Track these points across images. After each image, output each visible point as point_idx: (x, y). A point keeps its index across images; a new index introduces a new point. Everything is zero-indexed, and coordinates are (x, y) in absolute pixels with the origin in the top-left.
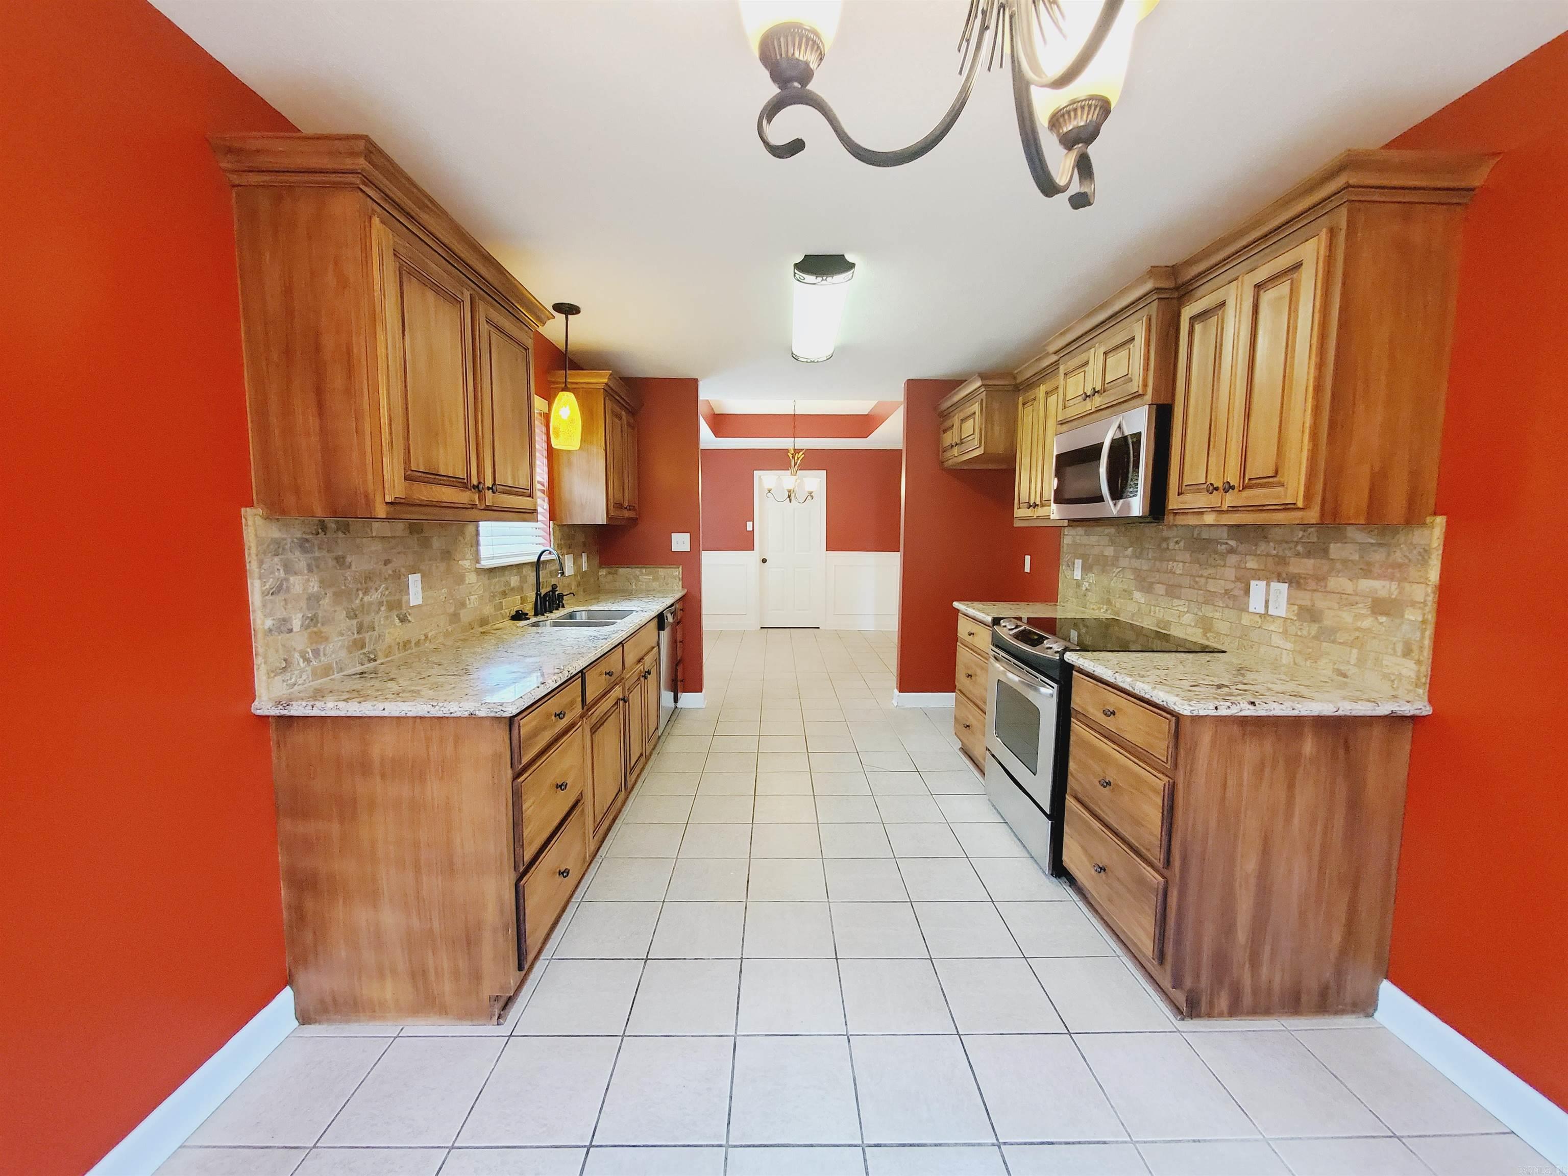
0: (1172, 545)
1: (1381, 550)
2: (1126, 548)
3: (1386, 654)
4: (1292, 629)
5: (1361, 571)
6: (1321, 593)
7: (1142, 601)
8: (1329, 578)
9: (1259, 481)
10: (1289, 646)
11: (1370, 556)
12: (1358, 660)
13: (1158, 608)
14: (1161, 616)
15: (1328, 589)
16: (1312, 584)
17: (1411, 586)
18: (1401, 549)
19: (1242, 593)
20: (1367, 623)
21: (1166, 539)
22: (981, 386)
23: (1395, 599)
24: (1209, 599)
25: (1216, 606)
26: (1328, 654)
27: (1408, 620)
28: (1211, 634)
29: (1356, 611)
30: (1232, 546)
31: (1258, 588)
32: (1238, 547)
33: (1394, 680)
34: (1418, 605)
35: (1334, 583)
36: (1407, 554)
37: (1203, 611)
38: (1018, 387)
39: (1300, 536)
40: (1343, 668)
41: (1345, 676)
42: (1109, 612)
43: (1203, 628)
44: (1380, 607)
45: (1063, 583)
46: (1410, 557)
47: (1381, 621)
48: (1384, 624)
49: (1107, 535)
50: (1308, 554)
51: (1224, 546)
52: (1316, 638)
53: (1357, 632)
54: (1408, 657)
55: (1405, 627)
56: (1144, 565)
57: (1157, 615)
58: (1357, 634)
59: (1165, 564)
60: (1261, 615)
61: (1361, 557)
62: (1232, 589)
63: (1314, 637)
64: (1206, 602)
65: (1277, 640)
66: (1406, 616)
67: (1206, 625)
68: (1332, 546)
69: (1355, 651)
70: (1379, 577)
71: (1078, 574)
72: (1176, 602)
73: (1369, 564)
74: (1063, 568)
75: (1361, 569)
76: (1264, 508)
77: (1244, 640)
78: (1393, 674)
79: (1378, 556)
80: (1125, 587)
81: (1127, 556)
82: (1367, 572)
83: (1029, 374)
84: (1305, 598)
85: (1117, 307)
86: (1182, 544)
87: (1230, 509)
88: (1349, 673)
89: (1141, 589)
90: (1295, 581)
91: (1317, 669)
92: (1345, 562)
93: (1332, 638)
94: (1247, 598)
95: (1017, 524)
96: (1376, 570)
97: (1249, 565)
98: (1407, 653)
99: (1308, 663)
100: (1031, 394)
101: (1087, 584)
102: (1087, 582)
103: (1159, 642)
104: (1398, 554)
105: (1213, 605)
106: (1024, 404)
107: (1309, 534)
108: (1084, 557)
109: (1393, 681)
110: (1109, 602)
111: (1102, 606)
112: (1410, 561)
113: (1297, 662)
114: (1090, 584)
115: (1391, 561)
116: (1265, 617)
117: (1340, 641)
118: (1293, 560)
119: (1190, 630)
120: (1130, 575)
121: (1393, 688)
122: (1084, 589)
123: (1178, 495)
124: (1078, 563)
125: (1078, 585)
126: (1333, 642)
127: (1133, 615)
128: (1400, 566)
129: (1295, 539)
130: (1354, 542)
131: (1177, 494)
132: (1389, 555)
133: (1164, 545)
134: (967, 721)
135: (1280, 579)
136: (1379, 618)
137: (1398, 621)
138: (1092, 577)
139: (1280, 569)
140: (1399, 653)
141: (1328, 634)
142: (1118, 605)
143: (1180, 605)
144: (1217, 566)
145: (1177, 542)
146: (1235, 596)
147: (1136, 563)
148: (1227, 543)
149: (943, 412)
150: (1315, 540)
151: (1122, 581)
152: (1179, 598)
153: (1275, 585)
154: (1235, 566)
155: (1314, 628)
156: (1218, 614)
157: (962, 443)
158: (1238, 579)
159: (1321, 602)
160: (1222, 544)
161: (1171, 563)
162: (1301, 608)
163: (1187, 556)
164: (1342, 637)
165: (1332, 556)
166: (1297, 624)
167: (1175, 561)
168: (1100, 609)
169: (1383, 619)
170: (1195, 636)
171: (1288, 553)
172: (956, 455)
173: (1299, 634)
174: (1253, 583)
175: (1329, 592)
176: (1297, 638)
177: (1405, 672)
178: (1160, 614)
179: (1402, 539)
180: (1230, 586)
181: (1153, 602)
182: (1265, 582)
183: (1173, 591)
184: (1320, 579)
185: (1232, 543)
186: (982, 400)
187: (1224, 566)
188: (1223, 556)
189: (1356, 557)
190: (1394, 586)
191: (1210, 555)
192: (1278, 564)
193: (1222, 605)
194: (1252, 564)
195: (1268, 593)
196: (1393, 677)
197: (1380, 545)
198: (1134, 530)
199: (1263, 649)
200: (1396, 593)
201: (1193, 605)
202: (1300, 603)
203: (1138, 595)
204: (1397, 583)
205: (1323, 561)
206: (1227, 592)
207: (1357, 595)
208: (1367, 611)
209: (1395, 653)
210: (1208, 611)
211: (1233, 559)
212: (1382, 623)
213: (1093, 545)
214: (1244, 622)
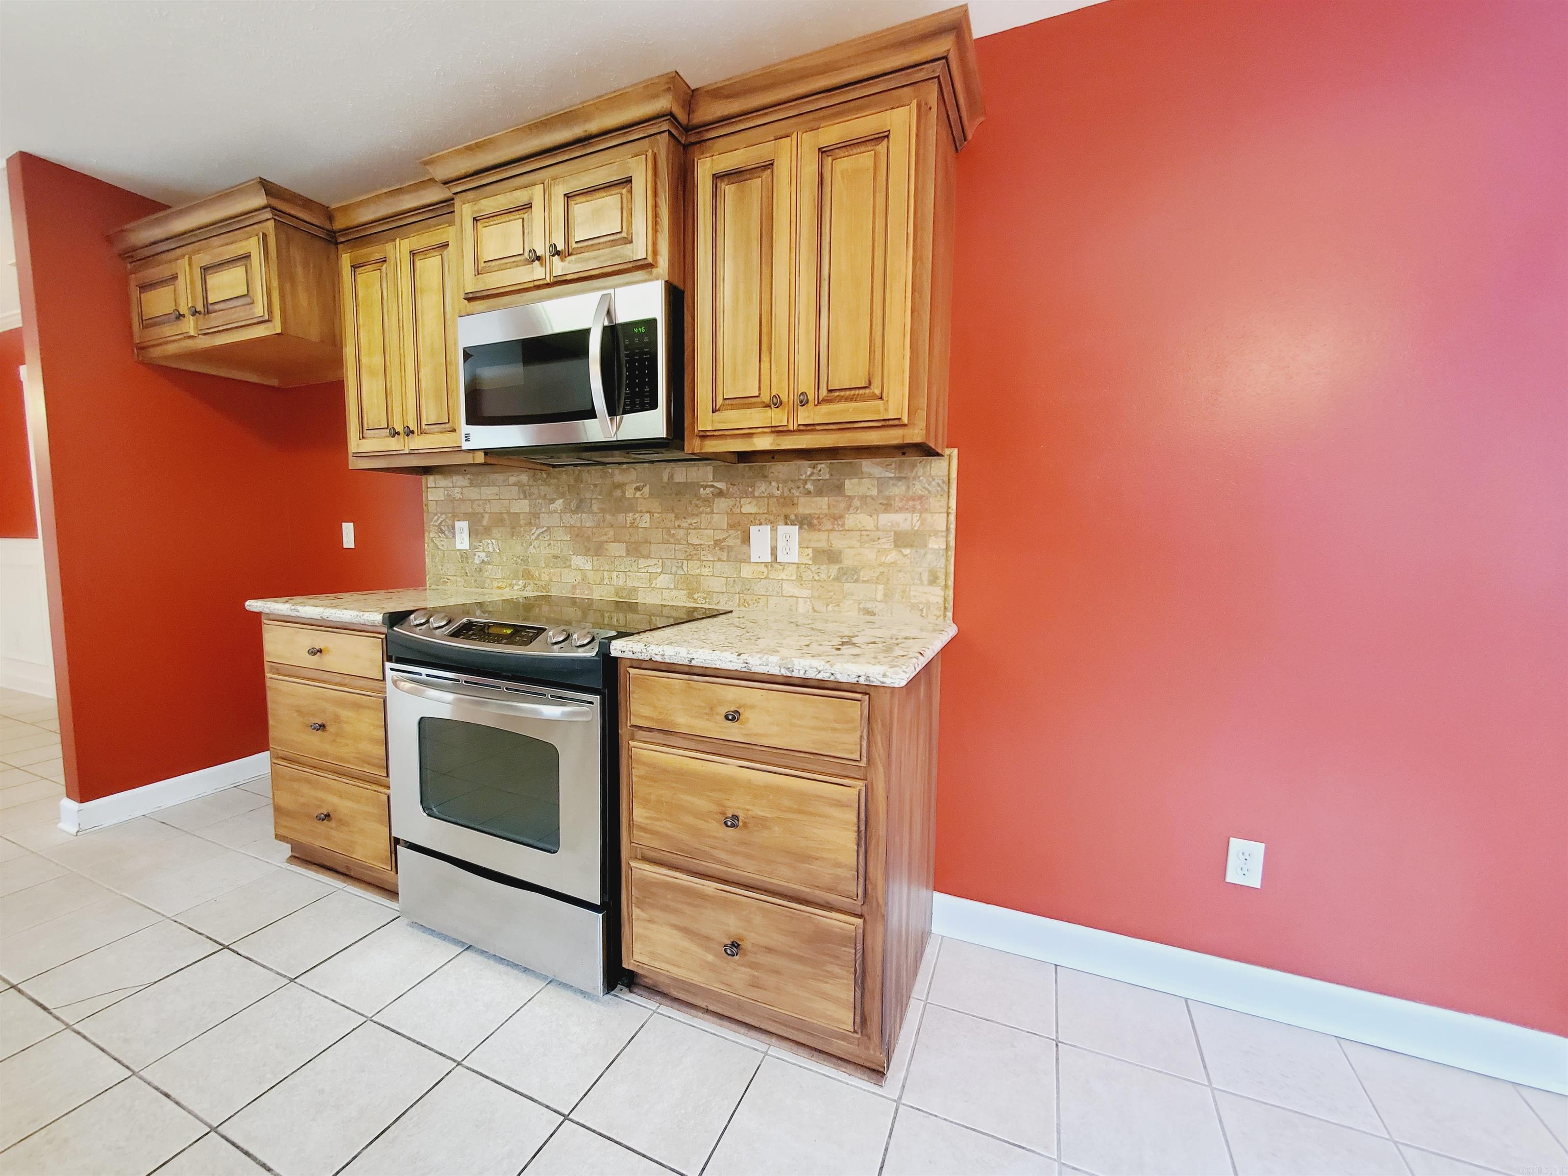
0: (629, 493)
1: (900, 483)
2: (553, 501)
3: (914, 584)
4: (807, 575)
5: (881, 506)
6: (838, 532)
7: (589, 567)
8: (847, 516)
9: (842, 393)
10: (806, 593)
11: (891, 490)
12: (885, 595)
13: (615, 573)
14: (621, 583)
15: (847, 527)
16: (828, 525)
17: (932, 516)
18: (920, 481)
19: (739, 541)
20: (892, 556)
21: (620, 486)
22: (264, 208)
23: (917, 530)
24: (693, 553)
25: (703, 561)
26: (852, 594)
27: (932, 549)
28: (699, 595)
29: (879, 546)
30: (720, 489)
31: (760, 536)
32: (728, 489)
33: (923, 608)
34: (940, 534)
35: (851, 520)
36: (926, 485)
37: (685, 569)
38: (335, 238)
39: (809, 473)
40: (869, 605)
41: (873, 614)
42: (529, 588)
43: (686, 590)
44: (902, 540)
45: (433, 556)
46: (930, 489)
47: (905, 553)
48: (909, 556)
49: (514, 485)
50: (820, 493)
51: (708, 490)
52: (837, 579)
53: (882, 568)
54: (934, 585)
55: (929, 557)
56: (587, 520)
57: (614, 582)
58: (881, 569)
59: (621, 517)
60: (766, 564)
61: (880, 492)
62: (725, 539)
63: (834, 579)
64: (690, 557)
65: (789, 589)
66: (930, 546)
67: (691, 585)
68: (847, 482)
69: (881, 587)
70: (901, 510)
71: (462, 541)
72: (642, 562)
73: (888, 498)
74: (431, 535)
75: (880, 504)
76: (856, 425)
77: (745, 594)
78: (922, 603)
79: (898, 490)
80: (556, 552)
81: (555, 512)
82: (888, 506)
83: (366, 215)
84: (820, 539)
85: (593, 127)
86: (646, 490)
87: (802, 428)
88: (876, 611)
89: (586, 552)
90: (806, 523)
91: (840, 612)
92: (863, 498)
93: (855, 577)
94: (745, 547)
95: (355, 464)
96: (898, 504)
97: (745, 510)
98: (933, 581)
99: (830, 608)
100: (373, 252)
101: (483, 555)
102: (484, 551)
103: (621, 616)
104: (918, 486)
105: (699, 560)
106: (354, 267)
107: (820, 470)
108: (474, 519)
109: (922, 610)
110: (528, 575)
111: (514, 581)
112: (929, 492)
113: (816, 609)
114: (488, 554)
115: (911, 493)
116: (772, 566)
117: (864, 579)
118: (802, 500)
119: (666, 594)
120: (562, 536)
121: (923, 616)
122: (477, 561)
123: (713, 412)
124: (462, 526)
125: (465, 556)
126: (856, 581)
127: (574, 587)
128: (921, 498)
129: (803, 477)
130: (870, 476)
131: (711, 411)
132: (908, 487)
133: (618, 493)
134: (320, 807)
135: (787, 521)
136: (903, 550)
137: (922, 551)
138: (491, 544)
139: (786, 511)
140: (926, 582)
141: (850, 574)
142: (545, 577)
143: (651, 566)
144: (701, 513)
145: (638, 489)
146: (728, 546)
147: (573, 520)
148: (713, 486)
149: (135, 249)
150: (827, 476)
151: (549, 544)
152: (648, 557)
153: (782, 529)
154: (727, 512)
155: (834, 569)
156: (707, 570)
157: (208, 313)
158: (731, 526)
159: (838, 542)
160: (705, 487)
161: (631, 514)
162: (815, 551)
163: (655, 505)
164: (865, 575)
165: (848, 493)
166: (814, 568)
167: (638, 512)
168: (512, 586)
169: (907, 551)
170: (680, 599)
171: (796, 493)
172: (192, 333)
173: (817, 578)
174: (753, 529)
175: (848, 530)
176: (815, 583)
177: (933, 599)
178: (619, 580)
179: (920, 472)
180: (720, 536)
181: (607, 568)
182: (769, 527)
183: (636, 550)
184: (837, 518)
185: (721, 485)
186: (265, 235)
187: (712, 512)
188: (707, 501)
189: (874, 492)
190: (916, 516)
191: (690, 502)
192: (784, 505)
193: (712, 559)
194: (749, 507)
195: (774, 538)
196: (921, 606)
197: (899, 479)
198: (564, 476)
199: (773, 601)
200: (918, 524)
201: (668, 562)
202: (814, 546)
203: (579, 561)
204: (919, 515)
205: (840, 499)
206: (717, 543)
207: (878, 530)
208: (891, 545)
209: (922, 584)
210: (693, 568)
211: (722, 504)
212: (907, 555)
213: (489, 500)
214: (744, 574)
